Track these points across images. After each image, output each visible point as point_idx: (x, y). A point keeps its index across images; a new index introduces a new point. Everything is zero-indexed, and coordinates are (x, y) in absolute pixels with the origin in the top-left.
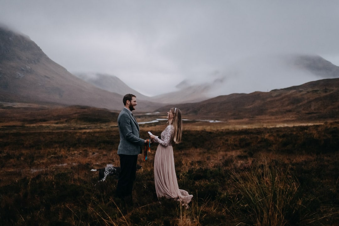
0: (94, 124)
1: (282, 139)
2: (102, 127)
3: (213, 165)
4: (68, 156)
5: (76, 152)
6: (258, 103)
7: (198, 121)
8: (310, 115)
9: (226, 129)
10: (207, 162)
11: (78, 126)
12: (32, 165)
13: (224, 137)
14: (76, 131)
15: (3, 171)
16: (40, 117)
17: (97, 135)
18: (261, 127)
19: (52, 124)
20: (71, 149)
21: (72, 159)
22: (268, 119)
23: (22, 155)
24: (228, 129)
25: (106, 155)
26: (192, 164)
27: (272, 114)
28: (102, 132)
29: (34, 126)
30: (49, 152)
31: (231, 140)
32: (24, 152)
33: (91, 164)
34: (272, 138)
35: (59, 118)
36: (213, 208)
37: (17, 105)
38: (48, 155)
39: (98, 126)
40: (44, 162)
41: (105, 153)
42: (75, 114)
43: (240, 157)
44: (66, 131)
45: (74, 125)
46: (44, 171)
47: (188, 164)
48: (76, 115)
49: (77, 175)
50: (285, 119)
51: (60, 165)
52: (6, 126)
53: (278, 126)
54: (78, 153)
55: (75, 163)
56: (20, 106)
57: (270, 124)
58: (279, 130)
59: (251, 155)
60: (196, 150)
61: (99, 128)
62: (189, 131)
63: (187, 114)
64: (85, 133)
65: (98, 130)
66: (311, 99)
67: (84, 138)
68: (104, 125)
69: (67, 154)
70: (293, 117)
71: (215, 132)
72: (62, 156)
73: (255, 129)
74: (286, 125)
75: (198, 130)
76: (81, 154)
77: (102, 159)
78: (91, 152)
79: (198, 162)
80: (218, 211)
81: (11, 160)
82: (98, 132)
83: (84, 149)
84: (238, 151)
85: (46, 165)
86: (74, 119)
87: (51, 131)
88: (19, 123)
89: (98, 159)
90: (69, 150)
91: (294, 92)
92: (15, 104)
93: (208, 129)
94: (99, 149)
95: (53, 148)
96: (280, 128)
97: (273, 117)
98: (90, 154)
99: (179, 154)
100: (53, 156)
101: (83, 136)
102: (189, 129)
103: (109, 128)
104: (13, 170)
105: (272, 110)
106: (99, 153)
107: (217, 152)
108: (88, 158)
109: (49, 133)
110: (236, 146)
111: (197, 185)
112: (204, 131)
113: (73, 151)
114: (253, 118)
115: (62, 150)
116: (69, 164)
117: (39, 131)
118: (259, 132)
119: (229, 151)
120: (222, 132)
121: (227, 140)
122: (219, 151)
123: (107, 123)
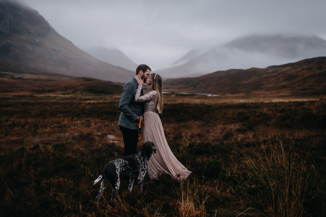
0: (99, 95)
1: (280, 114)
2: (106, 98)
3: (213, 139)
4: (71, 126)
5: (79, 122)
6: (254, 79)
7: (196, 95)
8: (304, 92)
9: (224, 103)
10: (207, 135)
11: (84, 97)
12: (35, 134)
13: (223, 110)
14: (81, 102)
15: (6, 139)
16: (48, 88)
17: (100, 106)
18: (257, 101)
19: (59, 94)
20: (75, 119)
21: (75, 129)
22: (263, 94)
23: (26, 123)
24: (226, 103)
25: (108, 125)
26: (192, 137)
27: (268, 89)
28: (105, 103)
29: (42, 97)
30: (53, 121)
31: (229, 113)
32: (30, 120)
33: (92, 135)
34: (270, 113)
35: (65, 89)
36: (217, 188)
37: (27, 76)
38: (51, 124)
39: (103, 97)
40: (46, 131)
41: (107, 123)
42: (81, 85)
43: (239, 131)
44: (71, 102)
45: (79, 95)
46: (46, 140)
47: (188, 136)
48: (82, 87)
49: (77, 145)
50: (281, 94)
51: (63, 134)
52: (16, 96)
53: (274, 101)
54: (81, 123)
55: (77, 132)
56: (29, 77)
57: (266, 99)
58: (276, 105)
59: (250, 129)
60: (195, 122)
61: (102, 99)
62: (189, 104)
63: (186, 87)
64: (89, 104)
65: (102, 101)
66: (306, 76)
67: (88, 108)
68: (108, 96)
69: (70, 123)
70: (287, 93)
71: (213, 105)
72: (65, 126)
73: (252, 103)
74: (281, 100)
75: (197, 103)
76: (84, 124)
77: (103, 130)
78: (93, 122)
79: (198, 135)
80: (222, 191)
81: (16, 128)
82: (102, 103)
83: (86, 119)
84: (237, 124)
85: (49, 134)
86: (80, 90)
87: (57, 101)
88: (28, 94)
89: (100, 129)
90: (72, 120)
91: (289, 69)
92: (25, 75)
93: (207, 102)
94: (102, 119)
95: (58, 117)
96: (276, 102)
97: (269, 93)
98: (93, 124)
99: (179, 126)
100: (57, 125)
101: (87, 106)
102: (187, 102)
103: (112, 99)
104: (16, 138)
105: (268, 86)
106: (101, 124)
107: (216, 125)
108: (90, 128)
109: (56, 103)
110: (234, 119)
111: (199, 161)
112: (203, 104)
113: (76, 120)
114: (249, 92)
115: (66, 119)
116: (71, 134)
117: (47, 101)
118: (257, 106)
119: (228, 125)
120: (220, 106)
121: (226, 114)
122: (218, 124)
123: (111, 95)
